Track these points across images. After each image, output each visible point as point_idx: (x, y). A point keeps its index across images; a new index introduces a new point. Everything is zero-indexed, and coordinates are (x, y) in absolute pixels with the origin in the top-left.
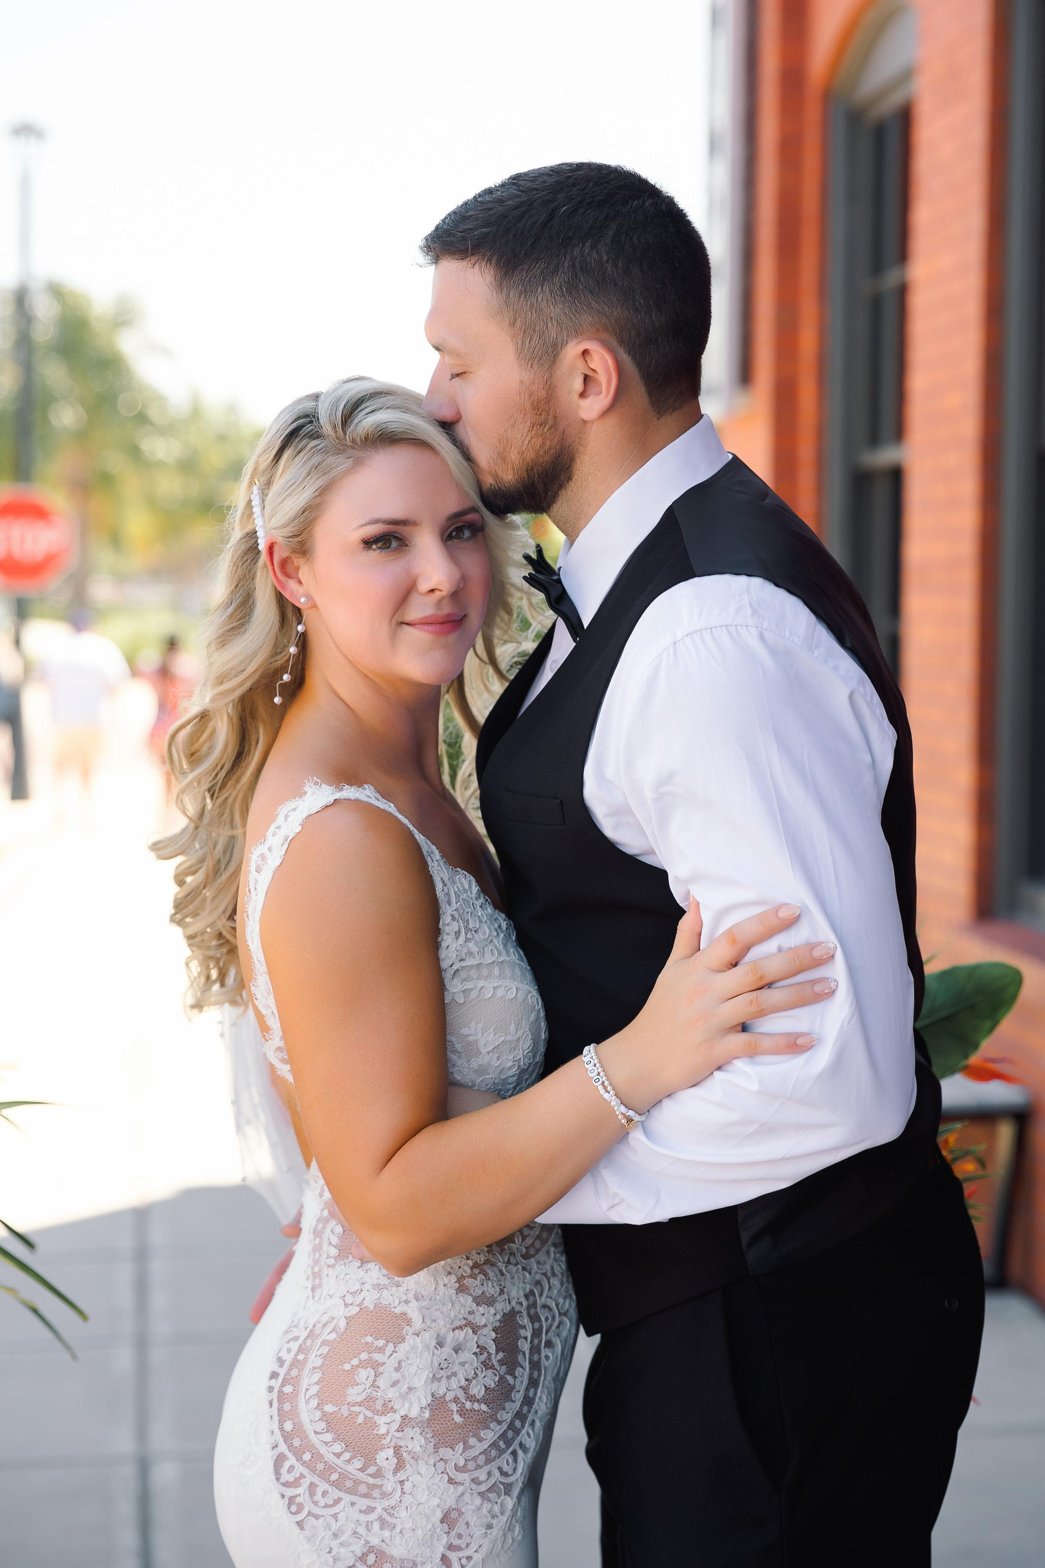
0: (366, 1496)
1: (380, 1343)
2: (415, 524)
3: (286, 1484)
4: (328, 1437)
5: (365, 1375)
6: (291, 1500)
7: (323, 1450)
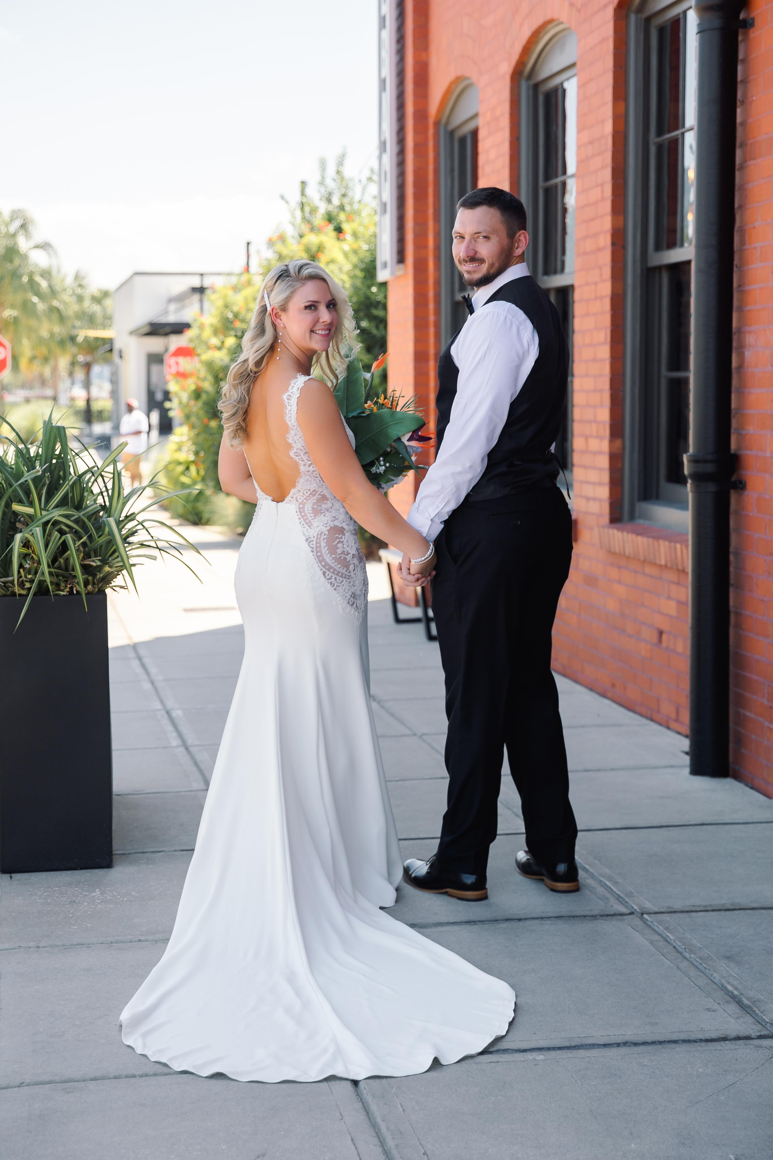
0: (348, 578)
1: (341, 536)
2: (320, 302)
3: (328, 579)
4: (336, 564)
5: (340, 545)
6: (331, 583)
7: (335, 568)
